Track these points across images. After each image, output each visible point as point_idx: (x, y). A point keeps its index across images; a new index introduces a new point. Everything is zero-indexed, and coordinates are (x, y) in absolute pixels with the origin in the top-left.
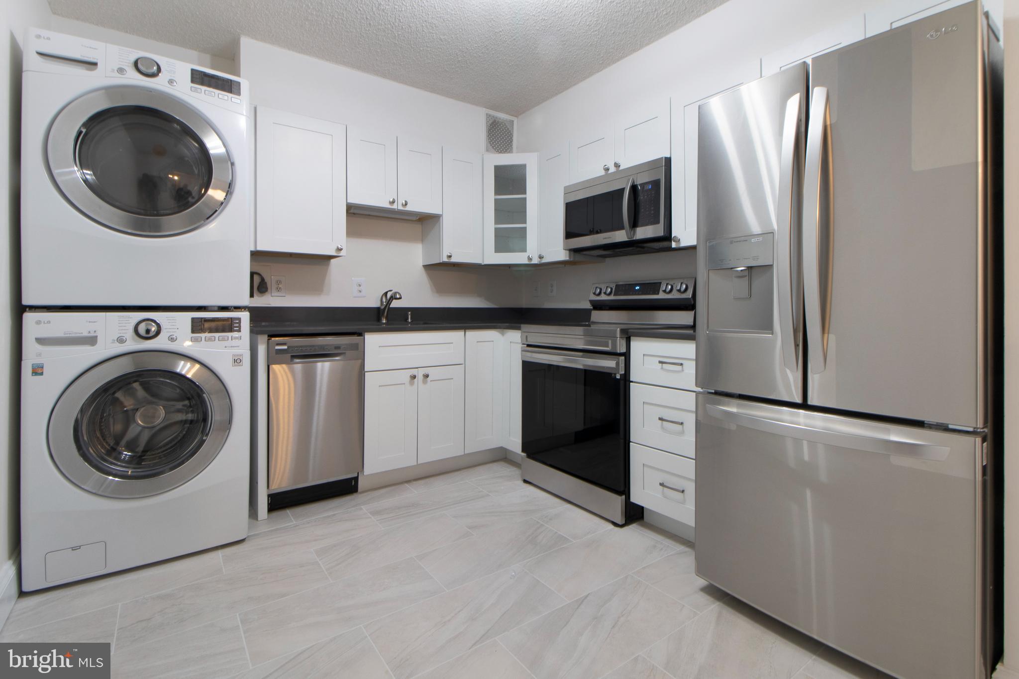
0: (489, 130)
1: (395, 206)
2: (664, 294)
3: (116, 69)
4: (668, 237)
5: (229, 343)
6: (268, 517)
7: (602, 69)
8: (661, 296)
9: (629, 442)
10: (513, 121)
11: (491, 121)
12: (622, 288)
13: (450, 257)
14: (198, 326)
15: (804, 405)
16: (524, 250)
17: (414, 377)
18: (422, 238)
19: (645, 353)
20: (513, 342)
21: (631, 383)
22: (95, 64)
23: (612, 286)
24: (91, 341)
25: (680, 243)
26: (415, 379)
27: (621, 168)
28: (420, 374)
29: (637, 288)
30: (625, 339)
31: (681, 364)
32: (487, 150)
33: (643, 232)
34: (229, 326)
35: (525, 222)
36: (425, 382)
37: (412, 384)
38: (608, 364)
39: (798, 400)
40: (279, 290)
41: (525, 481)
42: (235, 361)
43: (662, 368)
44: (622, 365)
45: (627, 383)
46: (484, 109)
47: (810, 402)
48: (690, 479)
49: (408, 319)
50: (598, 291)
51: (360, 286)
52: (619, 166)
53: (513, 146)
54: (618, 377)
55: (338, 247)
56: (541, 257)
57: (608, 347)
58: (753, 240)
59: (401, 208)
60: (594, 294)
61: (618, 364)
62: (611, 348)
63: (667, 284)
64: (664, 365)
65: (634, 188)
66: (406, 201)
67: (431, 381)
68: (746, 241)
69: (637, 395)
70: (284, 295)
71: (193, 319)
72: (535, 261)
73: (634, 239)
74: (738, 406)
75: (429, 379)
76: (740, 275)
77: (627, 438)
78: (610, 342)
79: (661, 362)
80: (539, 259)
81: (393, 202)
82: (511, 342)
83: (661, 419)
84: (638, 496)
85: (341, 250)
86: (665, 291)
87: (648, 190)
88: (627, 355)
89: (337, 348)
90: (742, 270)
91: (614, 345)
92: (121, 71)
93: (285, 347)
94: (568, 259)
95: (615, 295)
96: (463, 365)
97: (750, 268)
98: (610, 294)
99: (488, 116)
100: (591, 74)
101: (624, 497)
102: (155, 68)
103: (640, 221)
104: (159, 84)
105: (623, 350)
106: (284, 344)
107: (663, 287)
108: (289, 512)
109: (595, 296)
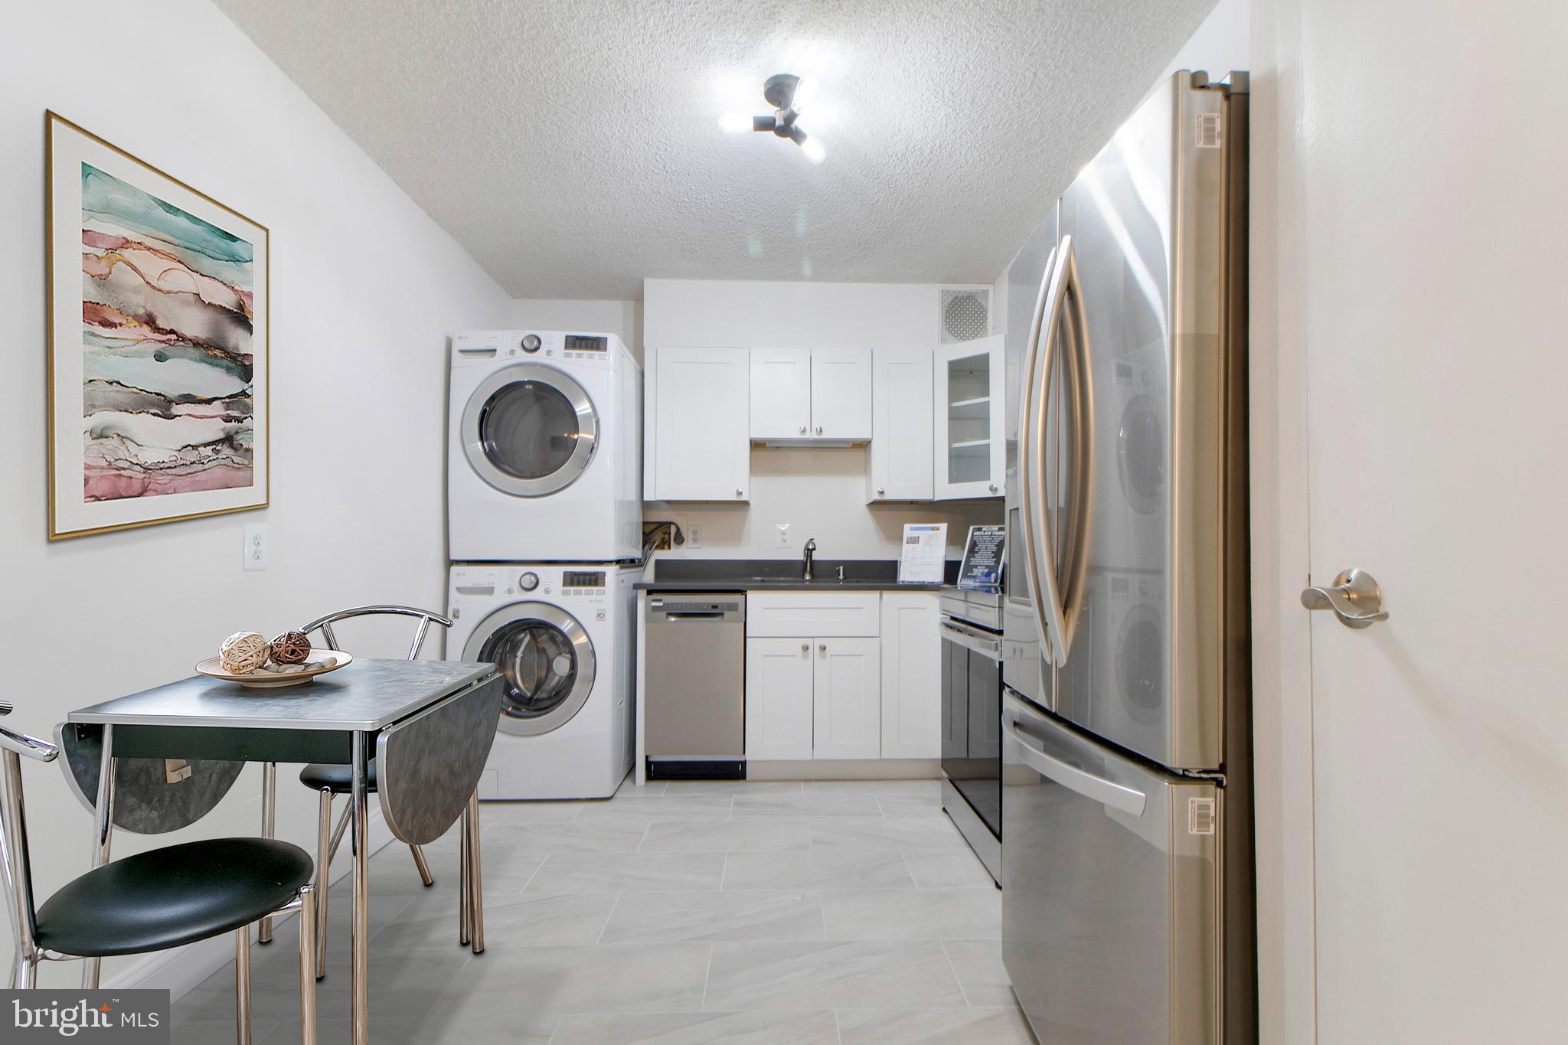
0: (947, 312)
1: (808, 436)
3: (508, 352)
5: (594, 597)
6: (645, 784)
10: (987, 290)
11: (951, 298)
13: (882, 493)
14: (572, 580)
16: (986, 477)
17: (808, 648)
18: (865, 469)
22: (495, 350)
24: (490, 591)
26: (810, 651)
28: (817, 644)
32: (942, 338)
34: (595, 580)
35: (987, 437)
36: (823, 657)
37: (805, 657)
40: (695, 540)
41: (944, 811)
42: (599, 615)
46: (938, 285)
49: (839, 575)
51: (784, 534)
53: (988, 327)
55: (738, 490)
59: (814, 436)
66: (821, 428)
67: (829, 656)
70: (700, 546)
71: (565, 573)
75: (826, 653)
81: (804, 431)
85: (741, 493)
89: (715, 607)
92: (512, 352)
93: (661, 604)
99: (945, 295)
102: (536, 343)
104: (539, 357)
106: (660, 600)
108: (667, 784)
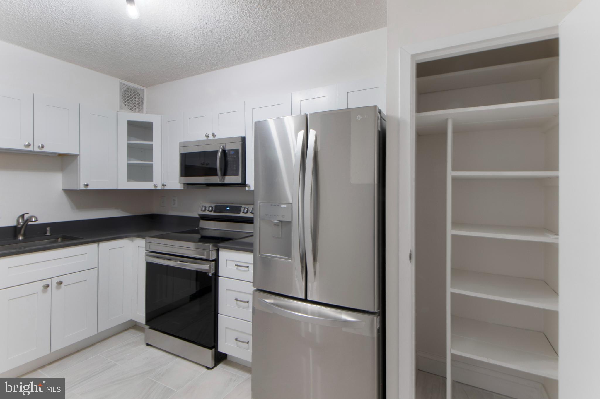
0: (123, 94)
1: (31, 149)
2: (243, 214)
4: (243, 184)
7: (204, 73)
8: (242, 215)
9: (218, 314)
10: (144, 90)
11: (124, 89)
12: (218, 209)
13: (87, 185)
15: (305, 300)
16: (151, 179)
17: (48, 286)
18: (62, 169)
19: (227, 259)
20: (140, 247)
21: (219, 277)
23: (212, 206)
25: (250, 188)
26: (49, 288)
27: (216, 137)
28: (55, 281)
29: (228, 208)
30: (215, 250)
31: (248, 267)
32: (122, 108)
33: (229, 179)
35: (152, 161)
36: (58, 289)
37: (44, 292)
38: (204, 267)
39: (303, 297)
41: (148, 345)
43: (237, 268)
44: (213, 267)
45: (217, 277)
46: (119, 79)
47: (309, 298)
48: (249, 334)
49: (46, 233)
50: (204, 208)
52: (215, 136)
53: (143, 107)
54: (211, 275)
56: (164, 185)
57: (204, 256)
58: (282, 206)
59: (36, 149)
60: (201, 210)
61: (210, 267)
62: (206, 257)
63: (245, 208)
64: (238, 267)
65: (224, 151)
66: (42, 145)
67: (65, 286)
68: (279, 206)
69: (223, 284)
72: (160, 187)
73: (224, 183)
74: (274, 299)
75: (62, 285)
76: (276, 225)
77: (217, 312)
78: (206, 253)
79: (237, 265)
80: (162, 187)
81: (29, 146)
82: (138, 247)
83: (236, 300)
84: (222, 348)
86: (243, 212)
87: (232, 154)
88: (216, 261)
90: (277, 222)
91: (209, 255)
94: (182, 188)
95: (215, 212)
96: (97, 268)
97: (281, 222)
98: (211, 211)
99: (122, 85)
100: (197, 74)
101: (214, 349)
103: (229, 172)
105: (214, 257)
107: (242, 210)
109: (202, 212)
